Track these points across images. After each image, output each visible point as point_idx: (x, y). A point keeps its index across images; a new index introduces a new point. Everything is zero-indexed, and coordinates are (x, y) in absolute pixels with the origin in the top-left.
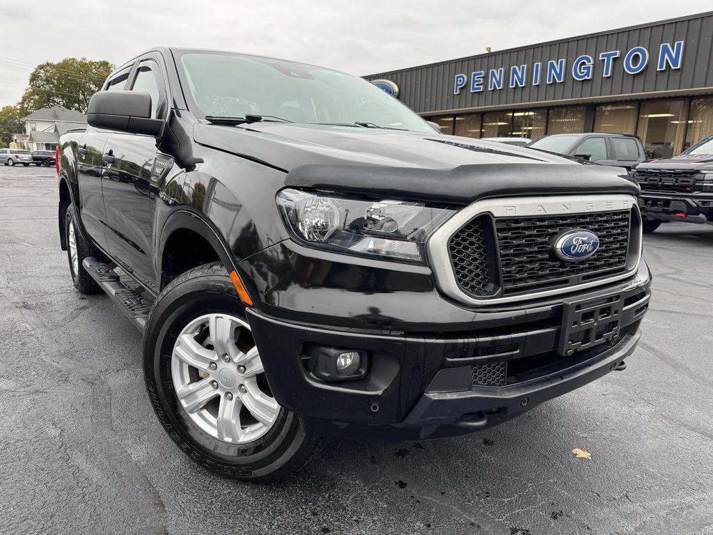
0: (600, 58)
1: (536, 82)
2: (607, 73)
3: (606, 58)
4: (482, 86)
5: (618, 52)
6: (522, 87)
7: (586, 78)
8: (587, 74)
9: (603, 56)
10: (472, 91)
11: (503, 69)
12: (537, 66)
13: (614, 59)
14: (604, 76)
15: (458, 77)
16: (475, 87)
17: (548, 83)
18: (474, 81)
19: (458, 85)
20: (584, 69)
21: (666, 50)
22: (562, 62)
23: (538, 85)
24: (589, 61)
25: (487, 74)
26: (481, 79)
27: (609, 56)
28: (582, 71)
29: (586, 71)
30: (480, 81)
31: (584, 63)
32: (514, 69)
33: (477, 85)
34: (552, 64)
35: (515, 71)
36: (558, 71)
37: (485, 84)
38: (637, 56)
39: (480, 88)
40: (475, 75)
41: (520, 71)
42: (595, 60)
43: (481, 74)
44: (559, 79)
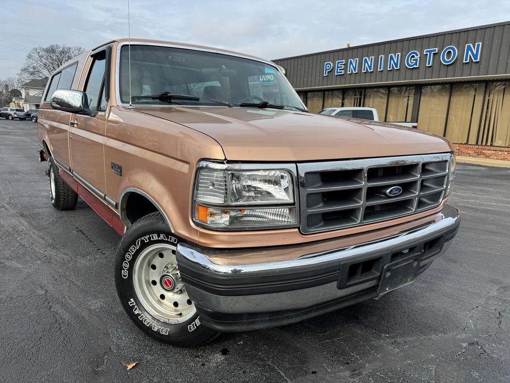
0: (425, 53)
1: (380, 69)
2: (429, 64)
3: (428, 53)
4: (343, 71)
5: (437, 49)
6: (371, 72)
7: (415, 66)
8: (416, 64)
9: (426, 52)
10: (336, 74)
11: (358, 59)
12: (381, 57)
13: (434, 54)
14: (427, 65)
15: (326, 64)
16: (339, 71)
17: (388, 69)
18: (338, 67)
19: (326, 70)
20: (414, 60)
21: (469, 48)
22: (398, 55)
23: (382, 71)
24: (417, 55)
25: (347, 62)
26: (343, 66)
27: (430, 52)
28: (412, 62)
29: (415, 62)
30: (342, 67)
31: (413, 56)
32: (366, 59)
33: (340, 70)
34: (391, 56)
35: (366, 61)
36: (396, 61)
37: (345, 69)
38: (450, 52)
39: (342, 72)
40: (338, 63)
41: (369, 61)
42: (421, 55)
43: (343, 62)
44: (396, 67)
